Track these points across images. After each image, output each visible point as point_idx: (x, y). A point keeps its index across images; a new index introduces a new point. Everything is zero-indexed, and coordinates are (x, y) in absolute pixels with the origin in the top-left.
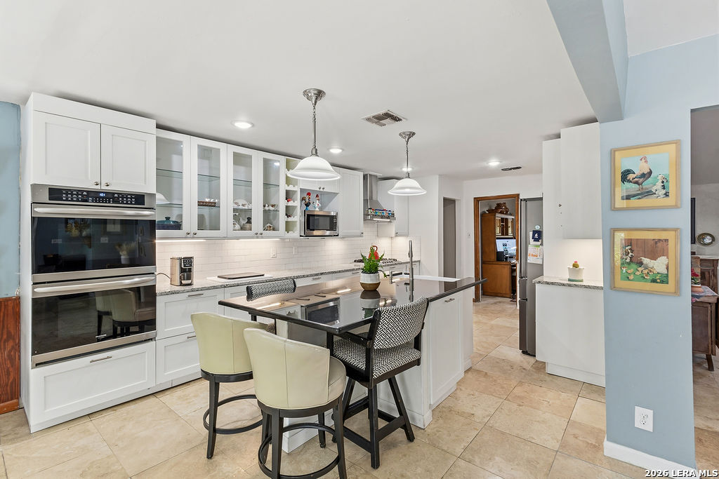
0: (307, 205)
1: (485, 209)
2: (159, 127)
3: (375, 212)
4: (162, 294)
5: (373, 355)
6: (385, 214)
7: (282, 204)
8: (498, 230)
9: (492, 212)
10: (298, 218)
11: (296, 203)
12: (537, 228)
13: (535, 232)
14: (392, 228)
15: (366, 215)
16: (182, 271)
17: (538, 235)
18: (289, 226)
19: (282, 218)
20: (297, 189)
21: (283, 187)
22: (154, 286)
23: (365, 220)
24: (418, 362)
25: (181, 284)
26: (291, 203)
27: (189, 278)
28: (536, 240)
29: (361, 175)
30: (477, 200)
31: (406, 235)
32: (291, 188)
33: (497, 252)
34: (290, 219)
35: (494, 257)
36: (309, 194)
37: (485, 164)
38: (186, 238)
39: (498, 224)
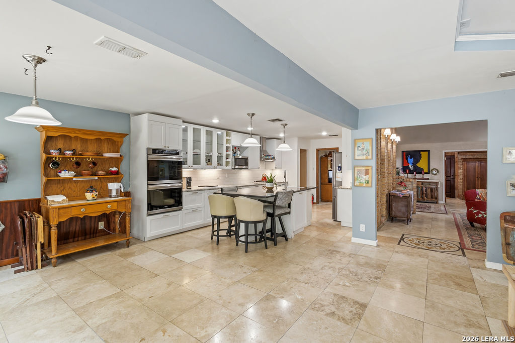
0: (234, 153)
1: (323, 155)
2: (183, 122)
3: (265, 157)
4: (184, 192)
5: (275, 207)
6: (270, 157)
7: (225, 153)
8: (329, 166)
9: (326, 156)
10: (231, 160)
11: (230, 152)
12: (340, 165)
13: (339, 167)
14: (274, 165)
15: (261, 158)
16: (188, 182)
17: (340, 168)
18: (227, 164)
19: (224, 160)
20: (230, 145)
21: (225, 145)
22: (182, 188)
23: (260, 160)
24: (289, 213)
25: (187, 189)
26: (228, 153)
27: (190, 186)
28: (339, 170)
29: (259, 137)
30: (318, 150)
31: (280, 168)
32: (228, 145)
33: (329, 178)
34: (228, 160)
35: (327, 181)
36: (235, 148)
37: (320, 134)
38: (189, 168)
39: (329, 162)
